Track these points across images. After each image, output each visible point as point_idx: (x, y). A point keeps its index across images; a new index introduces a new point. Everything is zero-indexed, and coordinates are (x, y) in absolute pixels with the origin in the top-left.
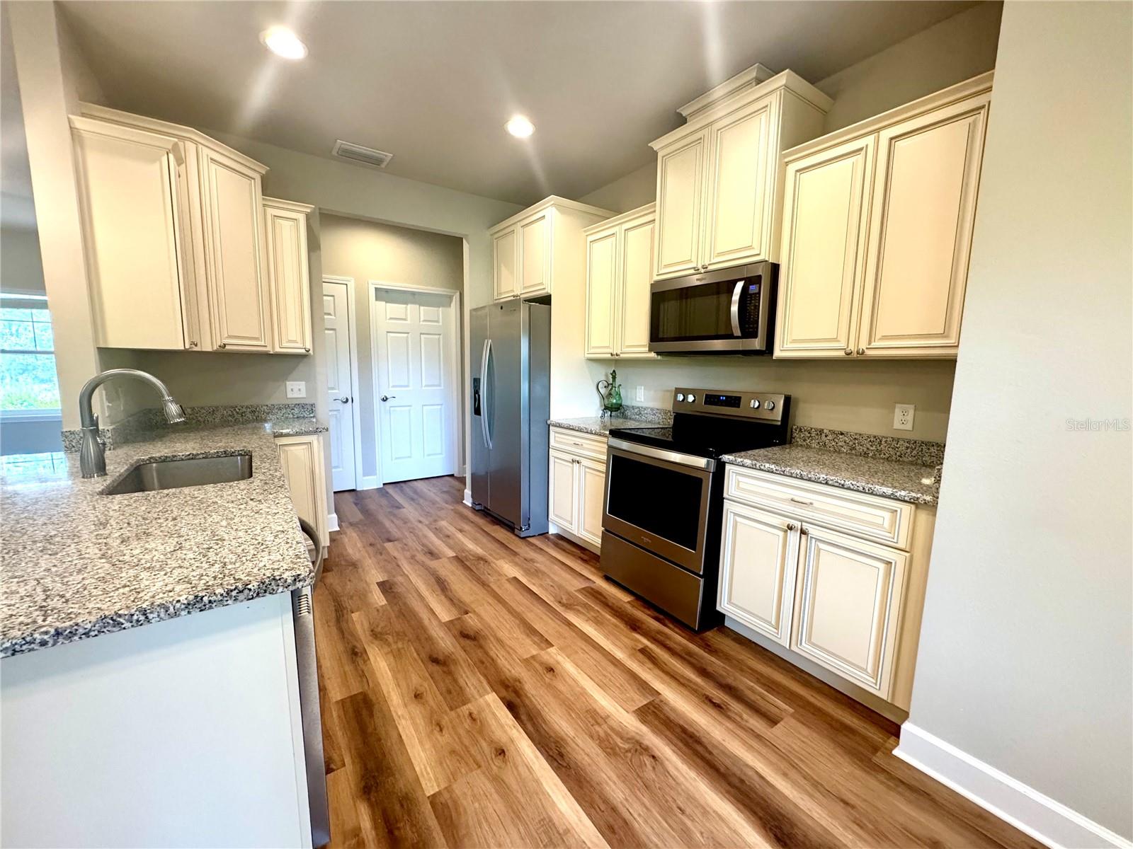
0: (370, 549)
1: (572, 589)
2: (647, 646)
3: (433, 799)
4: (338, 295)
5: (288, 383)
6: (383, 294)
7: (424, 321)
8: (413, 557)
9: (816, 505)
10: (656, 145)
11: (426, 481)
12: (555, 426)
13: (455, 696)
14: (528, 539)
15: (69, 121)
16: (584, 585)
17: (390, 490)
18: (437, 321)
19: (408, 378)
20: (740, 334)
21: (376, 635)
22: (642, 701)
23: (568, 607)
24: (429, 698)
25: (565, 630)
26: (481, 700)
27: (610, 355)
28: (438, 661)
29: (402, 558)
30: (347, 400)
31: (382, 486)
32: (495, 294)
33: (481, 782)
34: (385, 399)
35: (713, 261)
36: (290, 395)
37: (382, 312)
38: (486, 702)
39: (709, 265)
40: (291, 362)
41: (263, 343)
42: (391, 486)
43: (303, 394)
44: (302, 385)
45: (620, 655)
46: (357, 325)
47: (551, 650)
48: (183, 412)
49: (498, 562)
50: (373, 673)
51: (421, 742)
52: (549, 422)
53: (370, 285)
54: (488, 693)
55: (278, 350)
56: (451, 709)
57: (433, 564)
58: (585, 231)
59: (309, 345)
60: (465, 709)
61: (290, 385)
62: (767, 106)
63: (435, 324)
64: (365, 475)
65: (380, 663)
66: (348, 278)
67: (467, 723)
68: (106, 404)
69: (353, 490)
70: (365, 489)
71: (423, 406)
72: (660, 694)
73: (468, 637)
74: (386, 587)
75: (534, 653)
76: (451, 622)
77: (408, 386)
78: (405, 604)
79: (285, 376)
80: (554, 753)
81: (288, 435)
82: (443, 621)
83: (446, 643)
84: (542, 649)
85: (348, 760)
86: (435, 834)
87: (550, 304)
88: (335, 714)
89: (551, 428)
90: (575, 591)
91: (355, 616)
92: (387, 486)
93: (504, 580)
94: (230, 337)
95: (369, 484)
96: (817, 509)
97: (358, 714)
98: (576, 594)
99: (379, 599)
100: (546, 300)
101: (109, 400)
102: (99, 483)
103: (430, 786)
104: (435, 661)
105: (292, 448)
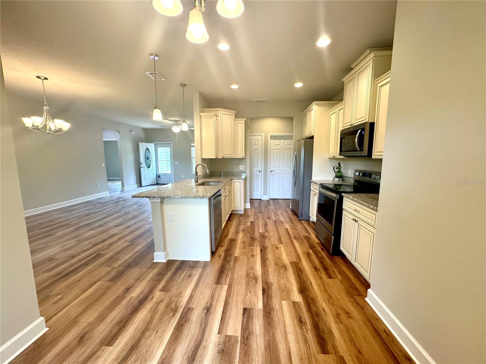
0: (254, 214)
1: (302, 235)
2: (310, 253)
3: (235, 257)
4: (258, 139)
5: (240, 166)
6: (273, 137)
7: (286, 145)
8: (264, 218)
9: (360, 212)
10: (344, 80)
11: (283, 200)
12: (313, 182)
13: (251, 245)
14: (301, 221)
15: (200, 114)
16: (307, 235)
17: (271, 201)
18: (291, 145)
19: (280, 164)
20: (359, 150)
21: (243, 230)
22: (294, 260)
23: (295, 238)
24: (246, 244)
25: (289, 242)
26: (256, 247)
27: (332, 157)
28: (253, 239)
29: (261, 217)
30: (260, 171)
31: (269, 199)
32: (303, 135)
33: (246, 258)
34: (272, 171)
35: (355, 122)
36: (240, 169)
37: (273, 144)
38: (257, 248)
39: (354, 123)
40: (240, 160)
41: (232, 156)
42: (271, 200)
43: (243, 169)
44: (243, 166)
45: (299, 251)
46: (264, 147)
47: (282, 245)
48: (209, 172)
49: (285, 224)
50: (238, 236)
51: (239, 249)
52: (311, 180)
53: (269, 135)
54: (258, 247)
55: (236, 157)
56: (249, 246)
57: (268, 221)
58: (329, 111)
59: (243, 156)
60: (251, 248)
61: (241, 166)
62: (368, 65)
63: (290, 146)
64: (264, 195)
65: (241, 235)
66: (262, 134)
67: (250, 250)
68: (202, 170)
69: (261, 199)
70: (264, 199)
71: (284, 174)
72: (302, 261)
73: (263, 236)
74: (252, 223)
75: (276, 244)
76: (262, 233)
77: (279, 167)
78: (254, 227)
79: (239, 164)
80: (264, 260)
81: (235, 179)
82: (260, 232)
83: (257, 235)
84: (279, 244)
85: (225, 247)
86: (232, 261)
87: (313, 139)
88: (227, 240)
89: (311, 183)
90: (303, 236)
91: (241, 226)
92: (270, 200)
93: (283, 228)
94: (225, 155)
95: (265, 198)
96: (360, 213)
97: (231, 242)
98: (302, 236)
99: (249, 224)
100: (312, 138)
101: (203, 169)
102: (196, 184)
103: (236, 255)
104: (252, 238)
105: (236, 183)
